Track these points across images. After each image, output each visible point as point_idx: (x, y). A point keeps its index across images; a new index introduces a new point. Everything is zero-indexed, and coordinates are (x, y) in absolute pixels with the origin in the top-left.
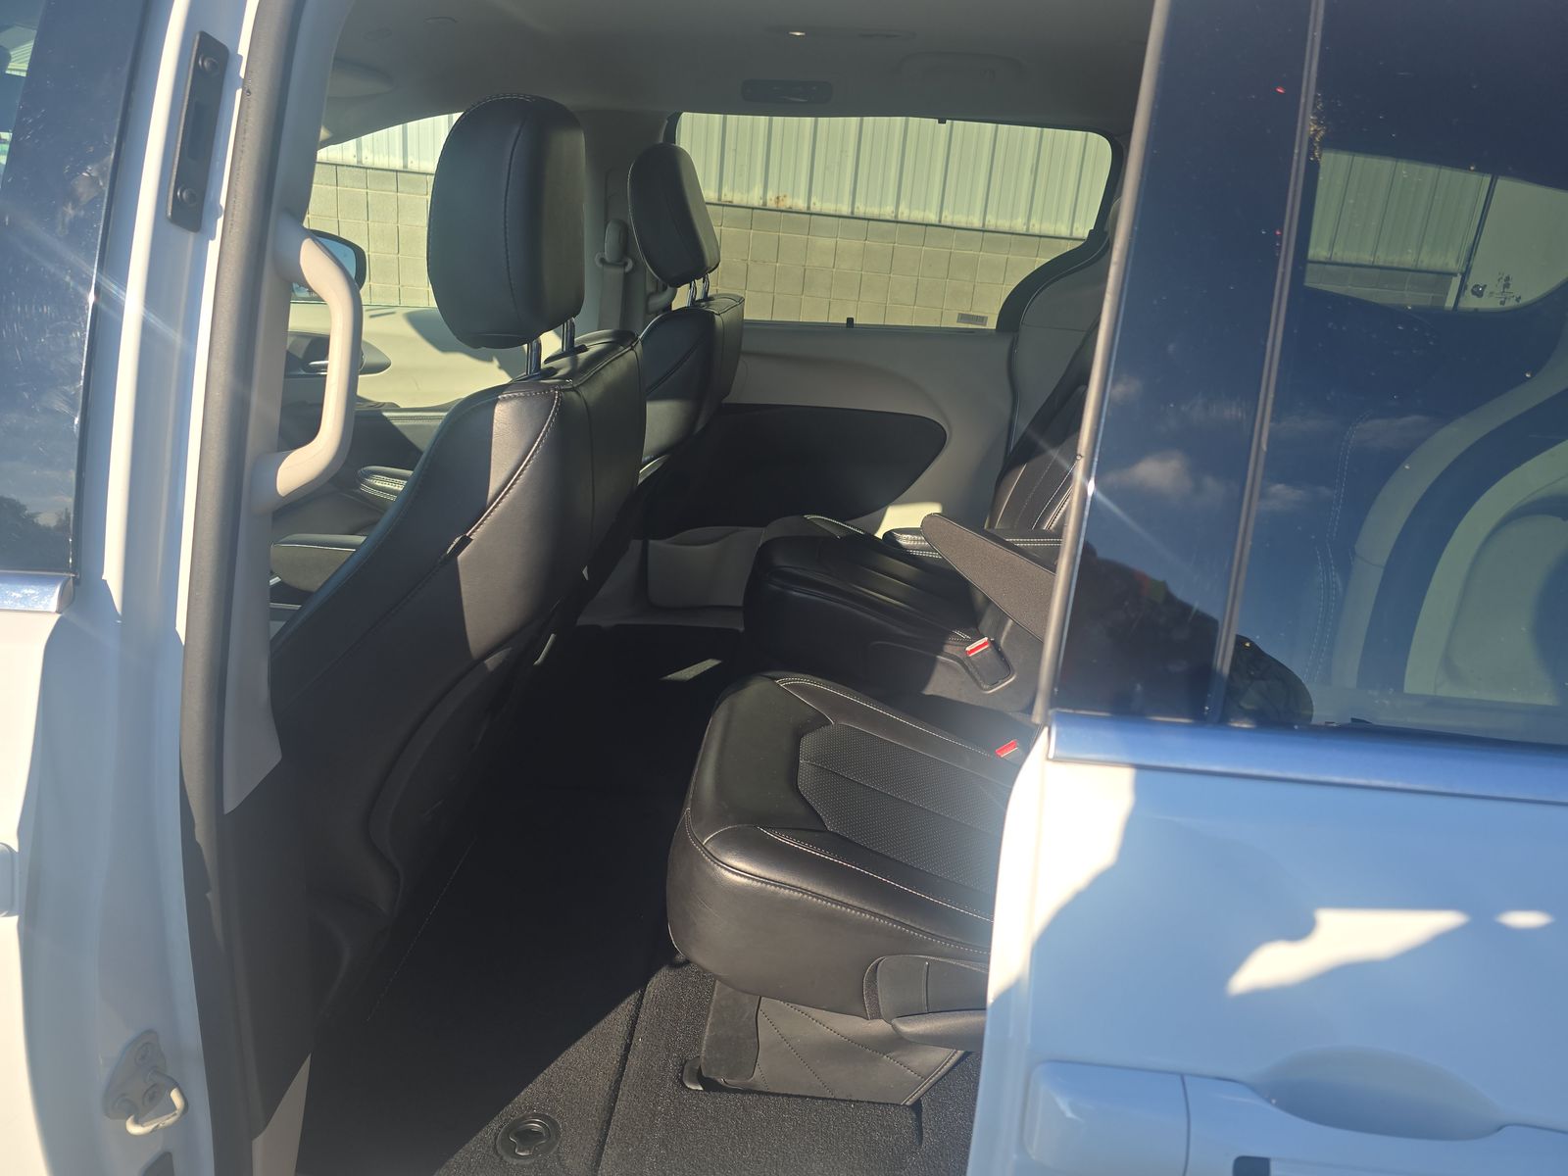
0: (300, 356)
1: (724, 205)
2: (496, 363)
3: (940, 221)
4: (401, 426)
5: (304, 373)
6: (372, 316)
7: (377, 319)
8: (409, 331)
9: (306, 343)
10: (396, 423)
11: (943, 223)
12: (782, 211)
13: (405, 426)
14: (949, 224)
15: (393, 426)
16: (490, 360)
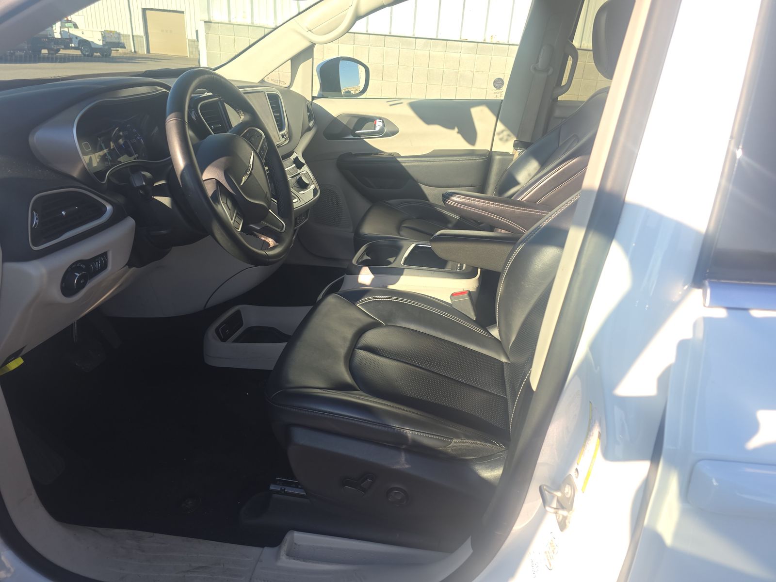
0: (351, 128)
1: (462, 41)
2: (456, 130)
3: (581, 47)
4: (406, 166)
5: (352, 137)
6: (391, 105)
7: (394, 106)
8: (411, 113)
9: (356, 120)
10: (403, 164)
11: (582, 48)
12: (493, 44)
13: (410, 166)
14: (585, 48)
15: (402, 166)
16: (453, 128)
